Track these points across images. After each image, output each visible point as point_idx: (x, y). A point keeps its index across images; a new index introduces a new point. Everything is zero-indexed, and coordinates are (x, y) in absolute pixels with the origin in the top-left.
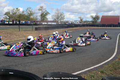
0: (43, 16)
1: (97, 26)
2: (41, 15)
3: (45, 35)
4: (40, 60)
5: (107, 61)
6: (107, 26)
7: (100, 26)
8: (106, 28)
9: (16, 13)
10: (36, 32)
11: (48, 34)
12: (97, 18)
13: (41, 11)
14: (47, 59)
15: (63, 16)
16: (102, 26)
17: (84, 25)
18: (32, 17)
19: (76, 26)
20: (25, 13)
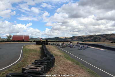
1: (10, 41)
6: (16, 42)
7: (12, 42)
8: (15, 43)
12: (10, 37)
16: (13, 42)
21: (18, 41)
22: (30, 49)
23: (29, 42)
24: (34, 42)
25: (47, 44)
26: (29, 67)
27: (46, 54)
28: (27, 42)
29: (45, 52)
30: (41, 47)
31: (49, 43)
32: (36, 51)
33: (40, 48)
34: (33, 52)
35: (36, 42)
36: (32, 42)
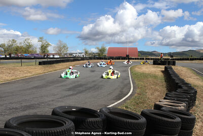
0: (44, 48)
1: (105, 59)
2: (42, 47)
3: (51, 70)
4: (61, 98)
5: (127, 96)
6: (115, 59)
9: (12, 45)
10: (40, 66)
11: (55, 69)
12: (102, 50)
13: (41, 43)
14: (67, 96)
15: (66, 48)
17: (91, 58)
18: (30, 50)
19: (83, 59)
20: (22, 45)
21: (119, 58)
22: (143, 73)
23: (138, 59)
24: (149, 59)
25: (174, 64)
26: (164, 103)
27: (178, 83)
28: (136, 59)
29: (174, 80)
30: (164, 70)
31: (177, 61)
32: (155, 77)
33: (162, 71)
34: (150, 79)
35: (151, 59)
36: (143, 59)
